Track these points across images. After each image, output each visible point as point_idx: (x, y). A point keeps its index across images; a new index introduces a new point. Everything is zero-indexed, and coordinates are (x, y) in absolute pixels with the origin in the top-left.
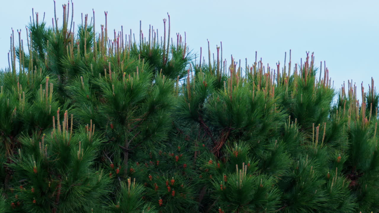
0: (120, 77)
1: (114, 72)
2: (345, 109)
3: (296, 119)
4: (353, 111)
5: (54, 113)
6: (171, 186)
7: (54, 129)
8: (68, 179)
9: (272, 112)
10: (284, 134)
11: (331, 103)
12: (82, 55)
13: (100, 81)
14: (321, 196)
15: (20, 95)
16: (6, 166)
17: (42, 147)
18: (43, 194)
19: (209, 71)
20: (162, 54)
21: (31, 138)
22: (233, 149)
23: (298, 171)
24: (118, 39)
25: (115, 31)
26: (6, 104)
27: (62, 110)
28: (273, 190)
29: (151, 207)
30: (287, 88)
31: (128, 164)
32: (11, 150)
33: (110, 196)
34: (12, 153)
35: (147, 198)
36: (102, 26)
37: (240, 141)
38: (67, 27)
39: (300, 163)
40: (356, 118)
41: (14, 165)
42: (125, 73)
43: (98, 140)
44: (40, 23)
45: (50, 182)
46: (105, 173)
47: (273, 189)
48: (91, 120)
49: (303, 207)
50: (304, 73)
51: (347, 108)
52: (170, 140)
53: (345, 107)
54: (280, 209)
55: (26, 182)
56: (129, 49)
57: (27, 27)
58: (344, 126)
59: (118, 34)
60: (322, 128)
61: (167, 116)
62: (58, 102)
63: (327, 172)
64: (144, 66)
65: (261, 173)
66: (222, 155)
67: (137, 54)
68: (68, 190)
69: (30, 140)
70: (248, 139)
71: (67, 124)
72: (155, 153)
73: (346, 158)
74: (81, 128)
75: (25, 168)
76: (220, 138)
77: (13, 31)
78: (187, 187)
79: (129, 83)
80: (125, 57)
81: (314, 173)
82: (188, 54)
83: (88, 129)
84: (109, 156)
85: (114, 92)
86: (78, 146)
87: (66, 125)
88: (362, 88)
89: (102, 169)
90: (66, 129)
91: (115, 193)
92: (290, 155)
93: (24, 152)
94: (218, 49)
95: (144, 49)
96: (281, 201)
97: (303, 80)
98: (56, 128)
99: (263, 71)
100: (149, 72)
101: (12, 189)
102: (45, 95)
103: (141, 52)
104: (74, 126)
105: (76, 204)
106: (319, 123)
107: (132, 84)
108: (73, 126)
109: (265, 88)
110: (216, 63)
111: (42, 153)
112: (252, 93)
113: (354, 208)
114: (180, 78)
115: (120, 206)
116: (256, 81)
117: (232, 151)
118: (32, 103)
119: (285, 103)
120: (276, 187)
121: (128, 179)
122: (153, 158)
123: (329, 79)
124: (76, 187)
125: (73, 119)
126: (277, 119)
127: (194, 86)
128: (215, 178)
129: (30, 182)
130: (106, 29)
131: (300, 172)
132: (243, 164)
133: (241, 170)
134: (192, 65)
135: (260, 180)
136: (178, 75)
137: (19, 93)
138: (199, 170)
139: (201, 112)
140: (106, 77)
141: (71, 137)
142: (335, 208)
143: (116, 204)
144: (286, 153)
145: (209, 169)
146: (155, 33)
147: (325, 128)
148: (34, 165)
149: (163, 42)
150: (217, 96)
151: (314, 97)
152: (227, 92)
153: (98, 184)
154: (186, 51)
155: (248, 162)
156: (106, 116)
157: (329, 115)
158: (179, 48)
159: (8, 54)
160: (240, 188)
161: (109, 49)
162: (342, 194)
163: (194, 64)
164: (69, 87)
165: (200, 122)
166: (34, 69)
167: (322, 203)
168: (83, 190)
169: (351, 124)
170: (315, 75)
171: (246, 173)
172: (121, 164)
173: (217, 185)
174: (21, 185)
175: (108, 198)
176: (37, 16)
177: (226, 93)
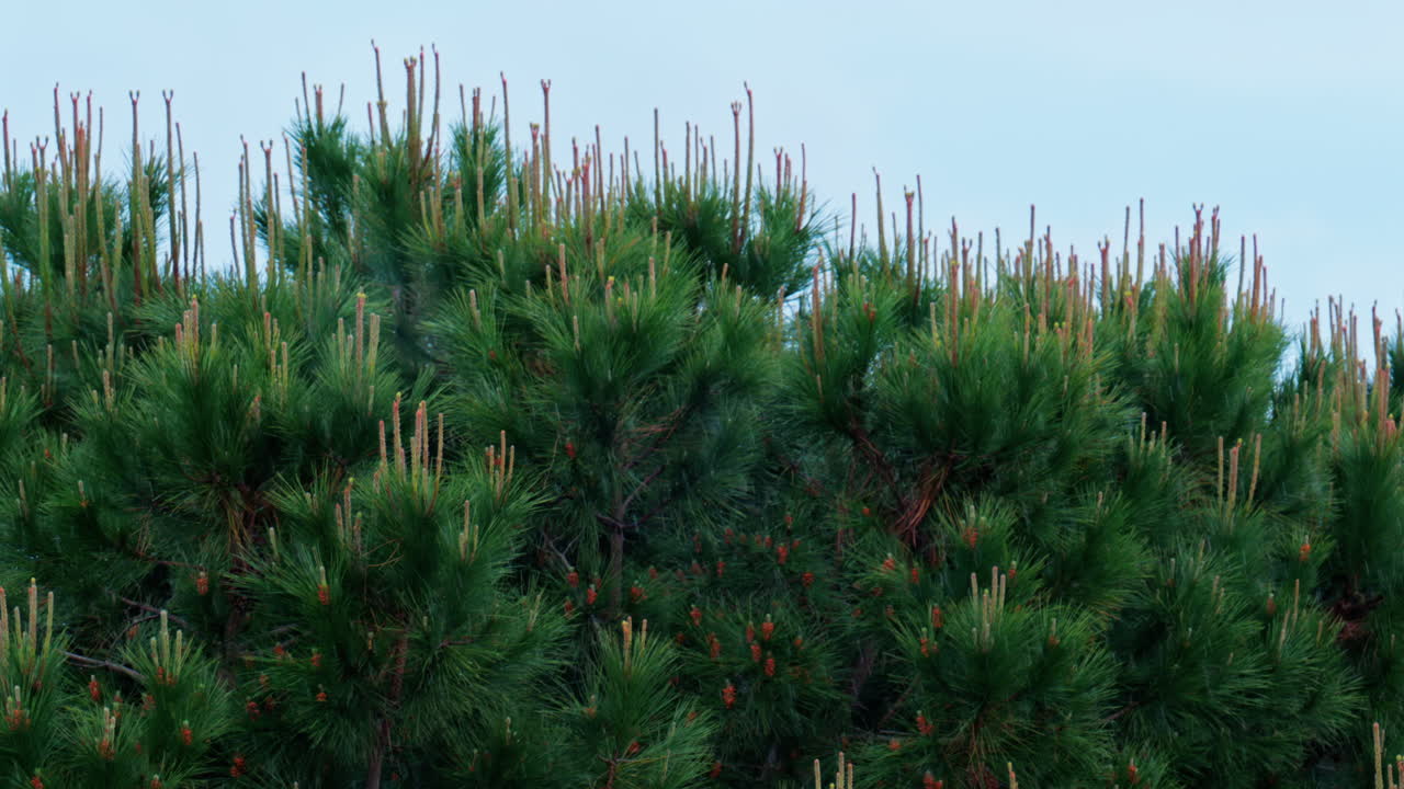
0: (597, 295)
1: (578, 277)
2: (1321, 390)
3: (1164, 423)
4: (1349, 396)
5: (382, 410)
6: (764, 645)
7: (383, 463)
8: (429, 623)
9: (1086, 401)
10: (1127, 475)
11: (1278, 370)
12: (468, 224)
13: (532, 306)
14: (1246, 673)
15: (274, 352)
16: (227, 583)
17: (344, 522)
18: (350, 672)
19: (881, 270)
20: (728, 216)
21: (309, 491)
22: (962, 522)
23: (1171, 591)
24: (586, 169)
25: (577, 144)
26: (228, 380)
27: (409, 401)
28: (1094, 654)
29: (698, 712)
30: (1133, 324)
31: (623, 574)
32: (245, 532)
33: (563, 676)
34: (249, 539)
35: (686, 683)
36: (534, 128)
37: (983, 496)
38: (419, 130)
39: (1178, 566)
40: (1358, 419)
41: (252, 578)
42: (611, 278)
43: (525, 497)
44: (328, 121)
45: (371, 634)
46: (549, 603)
47: (1092, 650)
48: (503, 432)
49: (1188, 707)
50: (1186, 277)
51: (1328, 386)
52: (758, 496)
53: (1320, 383)
54: (1116, 715)
55: (295, 633)
56: (621, 201)
57: (287, 135)
58: (1321, 444)
59: (587, 154)
60: (1249, 451)
61: (746, 418)
62: (394, 375)
63: (1266, 595)
64: (671, 255)
65: (1052, 601)
66: (927, 543)
67: (648, 218)
68: (429, 660)
69: (304, 498)
70: (1009, 489)
71: (426, 446)
72: (710, 536)
73: (1326, 549)
74: (471, 457)
75: (291, 589)
76: (920, 486)
77: (245, 146)
78: (815, 646)
79: (626, 311)
80: (609, 225)
81: (1221, 597)
82: (813, 216)
83: (492, 463)
84: (561, 545)
85: (580, 341)
86: (462, 515)
87: (423, 448)
88: (1376, 324)
89: (538, 590)
90: (422, 461)
91: (583, 668)
92: (1146, 540)
93: (285, 538)
94: (909, 198)
95: (669, 201)
96: (1117, 691)
97: (1185, 297)
98: (390, 458)
99: (1056, 269)
100: (688, 276)
101: (248, 658)
102: (354, 350)
103: (660, 212)
104: (450, 452)
105: (455, 704)
106: (1239, 436)
107: (634, 314)
108: (444, 450)
109: (1064, 324)
110: (903, 245)
111: (344, 540)
112: (1023, 339)
113: (1355, 711)
114: (787, 294)
115: (600, 708)
116: (1034, 301)
117: (957, 529)
118: (311, 379)
119: (1126, 373)
120: (1102, 646)
121: (624, 622)
122: (703, 554)
123: (1270, 293)
124: (456, 650)
125: (446, 429)
126: (1101, 425)
127: (833, 319)
128: (902, 618)
129: (306, 633)
130: (546, 139)
131: (1180, 596)
132: (995, 569)
133: (987, 591)
134: (825, 252)
135: (1050, 623)
136: (782, 283)
137: (269, 345)
138: (851, 589)
139: (859, 402)
140: (550, 292)
141: (438, 485)
142: (1293, 711)
143: (583, 701)
144: (1133, 534)
145: (887, 587)
146: (705, 150)
147: (1258, 450)
148: (320, 579)
149: (731, 179)
150: (908, 352)
151: (1221, 352)
152: (941, 338)
153: (528, 641)
154: (807, 204)
155: (1009, 564)
156: (555, 418)
157: (1271, 411)
158: (783, 196)
159: (232, 220)
160: (986, 648)
161: (558, 203)
162: (1313, 665)
163: (833, 249)
164: (433, 324)
165: (853, 435)
166: (316, 269)
167: (1251, 694)
168: (478, 659)
169: (1342, 439)
170: (1223, 279)
171: (1002, 599)
172: (602, 574)
173: (911, 640)
174: (278, 644)
175: (558, 683)
176: (319, 96)
177: (939, 343)
